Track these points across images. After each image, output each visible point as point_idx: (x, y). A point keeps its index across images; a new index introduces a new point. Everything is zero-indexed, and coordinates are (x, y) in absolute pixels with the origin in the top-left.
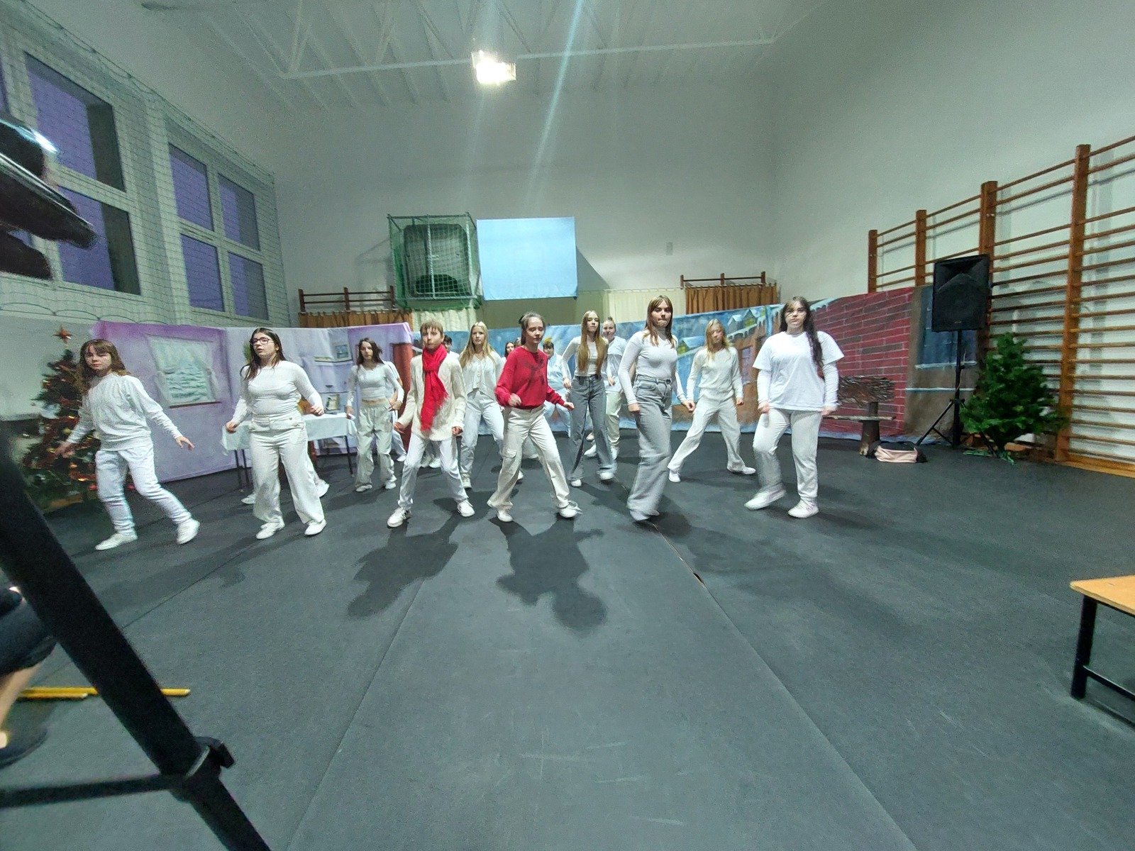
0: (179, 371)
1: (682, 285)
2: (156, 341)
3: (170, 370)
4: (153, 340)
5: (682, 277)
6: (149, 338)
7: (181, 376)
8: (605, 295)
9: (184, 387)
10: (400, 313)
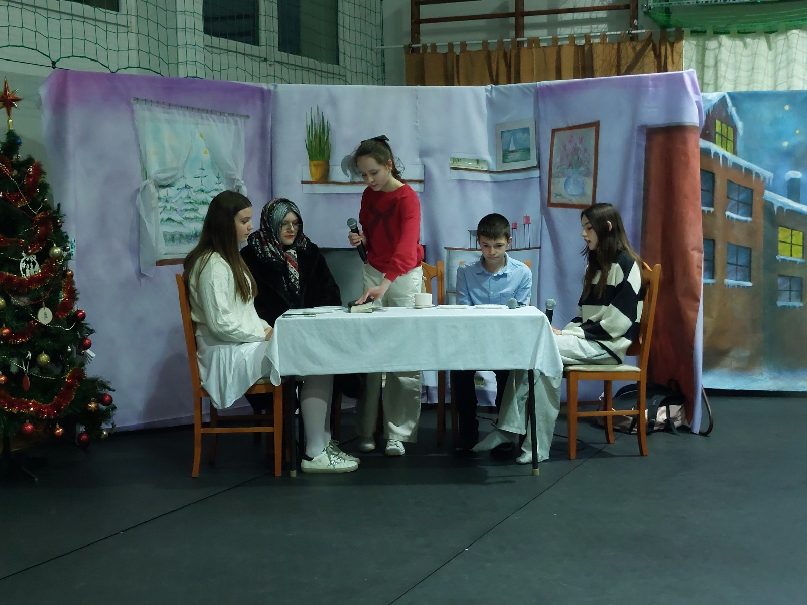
0: (181, 183)
2: (147, 114)
3: (166, 179)
4: (143, 112)
6: (137, 107)
7: (184, 193)
9: (186, 219)
10: (649, 39)
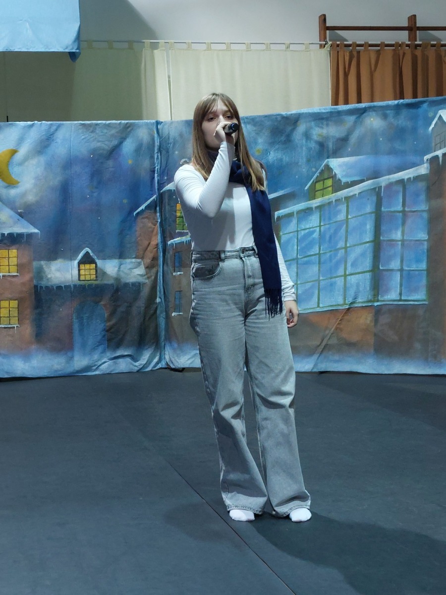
1: (323, 37)
5: (323, 19)
8: (146, 52)
